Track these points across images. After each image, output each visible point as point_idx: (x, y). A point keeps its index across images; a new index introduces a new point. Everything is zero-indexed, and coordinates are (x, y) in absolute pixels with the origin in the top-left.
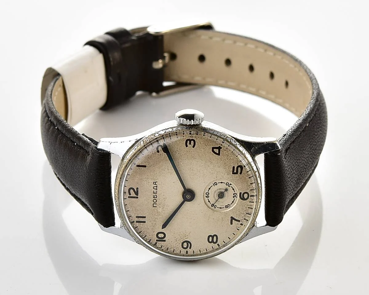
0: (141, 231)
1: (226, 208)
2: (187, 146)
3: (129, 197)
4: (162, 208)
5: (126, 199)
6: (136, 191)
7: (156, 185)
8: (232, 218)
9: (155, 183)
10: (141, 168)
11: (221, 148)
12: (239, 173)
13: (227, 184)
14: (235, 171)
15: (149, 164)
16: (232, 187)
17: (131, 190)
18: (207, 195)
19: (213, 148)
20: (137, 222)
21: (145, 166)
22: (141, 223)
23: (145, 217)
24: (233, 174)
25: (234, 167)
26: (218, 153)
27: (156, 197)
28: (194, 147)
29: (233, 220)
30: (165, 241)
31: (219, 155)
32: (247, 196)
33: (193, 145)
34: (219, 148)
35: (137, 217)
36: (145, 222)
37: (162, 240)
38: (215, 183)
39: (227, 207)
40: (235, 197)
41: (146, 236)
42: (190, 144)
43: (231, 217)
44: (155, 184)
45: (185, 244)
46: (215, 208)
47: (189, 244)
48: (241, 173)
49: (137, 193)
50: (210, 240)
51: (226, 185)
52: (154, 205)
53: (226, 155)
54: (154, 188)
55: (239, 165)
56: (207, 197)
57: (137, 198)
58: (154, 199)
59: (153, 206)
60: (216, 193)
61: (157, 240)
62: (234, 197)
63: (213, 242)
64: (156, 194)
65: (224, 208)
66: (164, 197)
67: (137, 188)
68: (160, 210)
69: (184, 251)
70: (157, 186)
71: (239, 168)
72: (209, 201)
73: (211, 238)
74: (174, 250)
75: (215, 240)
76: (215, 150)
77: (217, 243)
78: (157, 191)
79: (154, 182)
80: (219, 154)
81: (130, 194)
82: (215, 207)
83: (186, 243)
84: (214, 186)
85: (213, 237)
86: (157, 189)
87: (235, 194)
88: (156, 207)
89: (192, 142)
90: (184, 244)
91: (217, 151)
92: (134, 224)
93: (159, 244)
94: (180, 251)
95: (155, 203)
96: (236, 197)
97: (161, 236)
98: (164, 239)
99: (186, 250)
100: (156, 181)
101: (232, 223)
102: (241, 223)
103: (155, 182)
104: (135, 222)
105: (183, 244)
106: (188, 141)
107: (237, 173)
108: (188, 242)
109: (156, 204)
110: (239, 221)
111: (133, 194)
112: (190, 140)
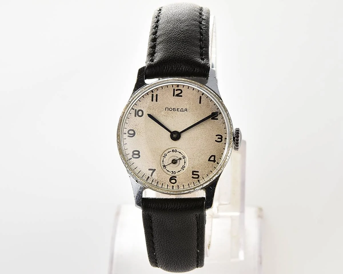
0: (144, 98)
1: (163, 165)
2: (217, 136)
3: (174, 89)
4: (165, 115)
5: (173, 87)
6: (180, 95)
7: (184, 110)
9: (186, 110)
10: (199, 100)
11: (214, 162)
12: (193, 176)
14: (194, 173)
15: (202, 106)
16: (181, 170)
17: (180, 92)
18: (174, 150)
19: (214, 156)
20: (153, 95)
21: (200, 103)
22: (151, 98)
23: (157, 101)
24: (193, 171)
25: (198, 172)
26: (211, 159)
27: (174, 110)
28: (216, 141)
29: (152, 171)
30: (135, 116)
31: (209, 161)
32: (173, 182)
33: (218, 140)
34: (214, 161)
35: (157, 95)
36: (152, 101)
37: (136, 114)
38: (185, 157)
39: (163, 167)
40: (172, 172)
41: (140, 101)
42: (219, 138)
43: (155, 170)
44: (185, 110)
46: (163, 157)
47: (132, 135)
48: (193, 177)
49: (178, 95)
51: (183, 166)
53: (209, 166)
54: (182, 109)
55: (200, 176)
56: (173, 150)
57: (174, 96)
58: (173, 109)
59: (166, 108)
60: (176, 158)
61: (136, 110)
63: (134, 154)
64: (176, 110)
65: (163, 164)
66: (174, 117)
67: (181, 96)
68: (163, 113)
69: (126, 131)
70: (183, 111)
71: (197, 176)
72: (169, 152)
73: (137, 153)
74: (127, 123)
75: (135, 156)
76: (213, 157)
77: (132, 158)
78: (179, 111)
79: (187, 109)
80: (209, 160)
81: (177, 90)
83: (133, 133)
84: (182, 156)
85: (138, 154)
86: (181, 111)
87: (175, 173)
88: (166, 110)
89: (220, 140)
91: (212, 159)
92: (151, 92)
93: (133, 112)
94: (126, 128)
97: (140, 113)
98: (137, 116)
99: (127, 133)
101: (150, 170)
102: (150, 177)
103: (187, 110)
104: (152, 93)
105: (133, 130)
106: (220, 137)
107: (193, 174)
109: (168, 110)
110: (151, 176)
111: (176, 93)
112: (221, 138)
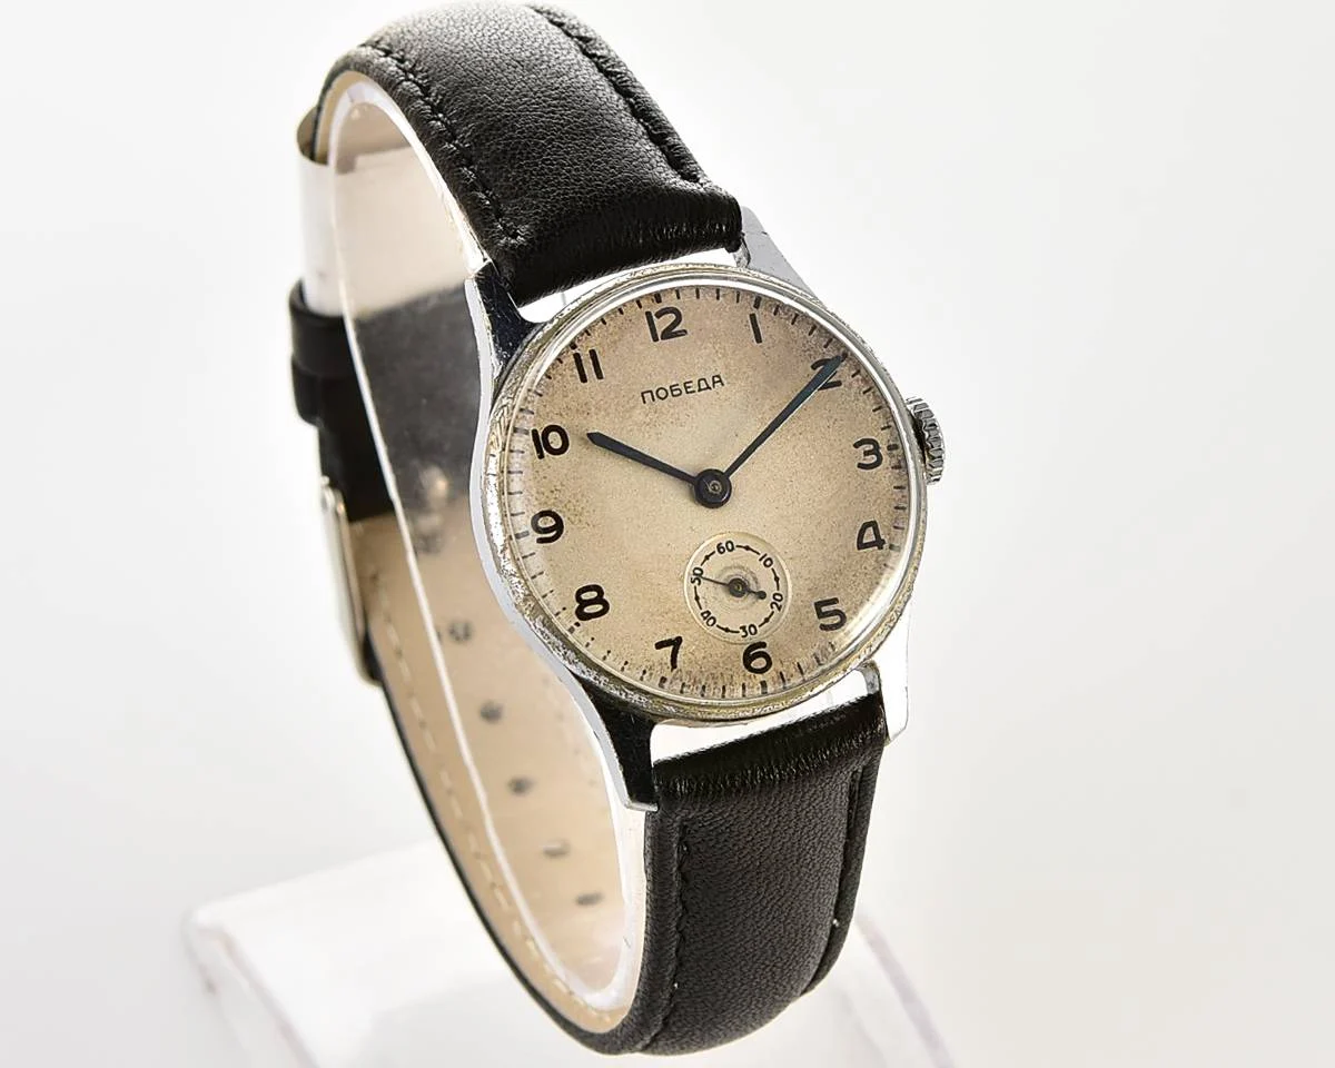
0: (550, 377)
1: (703, 614)
2: (857, 445)
3: (648, 314)
4: (647, 420)
5: (640, 306)
6: (677, 329)
7: (711, 385)
8: (676, 643)
9: (718, 379)
10: (751, 329)
11: (880, 547)
12: (822, 621)
13: (777, 597)
14: (824, 609)
15: (769, 348)
16: (773, 613)
17: (674, 317)
18: (724, 545)
19: (873, 524)
20: (577, 357)
21: (759, 340)
22: (576, 371)
23: (600, 376)
24: (816, 604)
25: (835, 601)
26: (865, 541)
27: (675, 393)
28: (861, 466)
29: (671, 648)
30: (541, 456)
31: (859, 549)
32: (760, 667)
33: (865, 462)
34: (879, 543)
35: (593, 353)
36: (584, 379)
37: (542, 445)
38: (770, 559)
39: (705, 618)
40: (744, 630)
41: (540, 395)
42: (867, 453)
43: (679, 640)
44: (714, 383)
45: (550, 522)
46: (693, 582)
47: (554, 533)
48: (823, 627)
49: (668, 334)
50: (586, 596)
51: (774, 595)
52: (648, 396)
53: (866, 568)
54: (702, 382)
55: (846, 614)
56: (719, 547)
57: (656, 339)
58: (668, 388)
59: (643, 394)
60: (737, 571)
61: (535, 433)
62: (743, 628)
63: (583, 604)
64: (684, 391)
65: (701, 608)
66: (683, 418)
67: (684, 333)
68: (638, 415)
69: (523, 524)
70: (709, 388)
71: (837, 619)
72: (707, 557)
73: (594, 594)
74: (518, 493)
75: (589, 610)
76: (870, 530)
78: (694, 392)
79: (718, 376)
80: (861, 545)
82: (697, 582)
84: (761, 560)
85: (600, 600)
86: (700, 390)
87: (753, 630)
88: (644, 402)
89: (872, 459)
90: (550, 518)
91: (869, 537)
92: (570, 353)
93: (526, 443)
94: (523, 513)
95: (655, 395)
96: (744, 634)
97: (555, 440)
98: (546, 453)
99: (531, 530)
100: (723, 379)
101: (660, 645)
102: (670, 673)
103: (720, 381)
104: (575, 353)
105: (543, 514)
106: (872, 447)
107: (821, 615)
108: (559, 527)
109: (653, 399)
110: (673, 667)
111: (662, 324)
112: (876, 451)
